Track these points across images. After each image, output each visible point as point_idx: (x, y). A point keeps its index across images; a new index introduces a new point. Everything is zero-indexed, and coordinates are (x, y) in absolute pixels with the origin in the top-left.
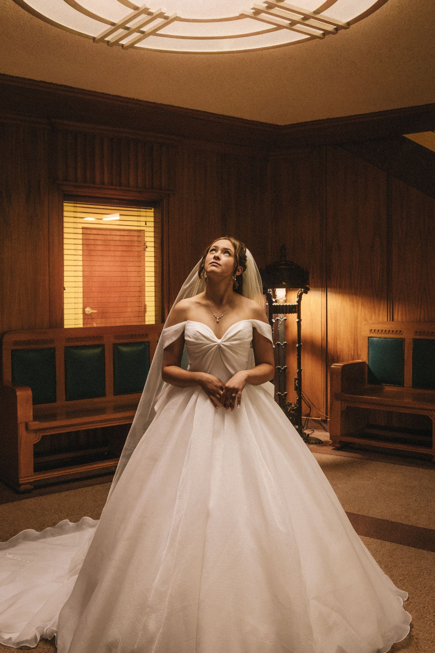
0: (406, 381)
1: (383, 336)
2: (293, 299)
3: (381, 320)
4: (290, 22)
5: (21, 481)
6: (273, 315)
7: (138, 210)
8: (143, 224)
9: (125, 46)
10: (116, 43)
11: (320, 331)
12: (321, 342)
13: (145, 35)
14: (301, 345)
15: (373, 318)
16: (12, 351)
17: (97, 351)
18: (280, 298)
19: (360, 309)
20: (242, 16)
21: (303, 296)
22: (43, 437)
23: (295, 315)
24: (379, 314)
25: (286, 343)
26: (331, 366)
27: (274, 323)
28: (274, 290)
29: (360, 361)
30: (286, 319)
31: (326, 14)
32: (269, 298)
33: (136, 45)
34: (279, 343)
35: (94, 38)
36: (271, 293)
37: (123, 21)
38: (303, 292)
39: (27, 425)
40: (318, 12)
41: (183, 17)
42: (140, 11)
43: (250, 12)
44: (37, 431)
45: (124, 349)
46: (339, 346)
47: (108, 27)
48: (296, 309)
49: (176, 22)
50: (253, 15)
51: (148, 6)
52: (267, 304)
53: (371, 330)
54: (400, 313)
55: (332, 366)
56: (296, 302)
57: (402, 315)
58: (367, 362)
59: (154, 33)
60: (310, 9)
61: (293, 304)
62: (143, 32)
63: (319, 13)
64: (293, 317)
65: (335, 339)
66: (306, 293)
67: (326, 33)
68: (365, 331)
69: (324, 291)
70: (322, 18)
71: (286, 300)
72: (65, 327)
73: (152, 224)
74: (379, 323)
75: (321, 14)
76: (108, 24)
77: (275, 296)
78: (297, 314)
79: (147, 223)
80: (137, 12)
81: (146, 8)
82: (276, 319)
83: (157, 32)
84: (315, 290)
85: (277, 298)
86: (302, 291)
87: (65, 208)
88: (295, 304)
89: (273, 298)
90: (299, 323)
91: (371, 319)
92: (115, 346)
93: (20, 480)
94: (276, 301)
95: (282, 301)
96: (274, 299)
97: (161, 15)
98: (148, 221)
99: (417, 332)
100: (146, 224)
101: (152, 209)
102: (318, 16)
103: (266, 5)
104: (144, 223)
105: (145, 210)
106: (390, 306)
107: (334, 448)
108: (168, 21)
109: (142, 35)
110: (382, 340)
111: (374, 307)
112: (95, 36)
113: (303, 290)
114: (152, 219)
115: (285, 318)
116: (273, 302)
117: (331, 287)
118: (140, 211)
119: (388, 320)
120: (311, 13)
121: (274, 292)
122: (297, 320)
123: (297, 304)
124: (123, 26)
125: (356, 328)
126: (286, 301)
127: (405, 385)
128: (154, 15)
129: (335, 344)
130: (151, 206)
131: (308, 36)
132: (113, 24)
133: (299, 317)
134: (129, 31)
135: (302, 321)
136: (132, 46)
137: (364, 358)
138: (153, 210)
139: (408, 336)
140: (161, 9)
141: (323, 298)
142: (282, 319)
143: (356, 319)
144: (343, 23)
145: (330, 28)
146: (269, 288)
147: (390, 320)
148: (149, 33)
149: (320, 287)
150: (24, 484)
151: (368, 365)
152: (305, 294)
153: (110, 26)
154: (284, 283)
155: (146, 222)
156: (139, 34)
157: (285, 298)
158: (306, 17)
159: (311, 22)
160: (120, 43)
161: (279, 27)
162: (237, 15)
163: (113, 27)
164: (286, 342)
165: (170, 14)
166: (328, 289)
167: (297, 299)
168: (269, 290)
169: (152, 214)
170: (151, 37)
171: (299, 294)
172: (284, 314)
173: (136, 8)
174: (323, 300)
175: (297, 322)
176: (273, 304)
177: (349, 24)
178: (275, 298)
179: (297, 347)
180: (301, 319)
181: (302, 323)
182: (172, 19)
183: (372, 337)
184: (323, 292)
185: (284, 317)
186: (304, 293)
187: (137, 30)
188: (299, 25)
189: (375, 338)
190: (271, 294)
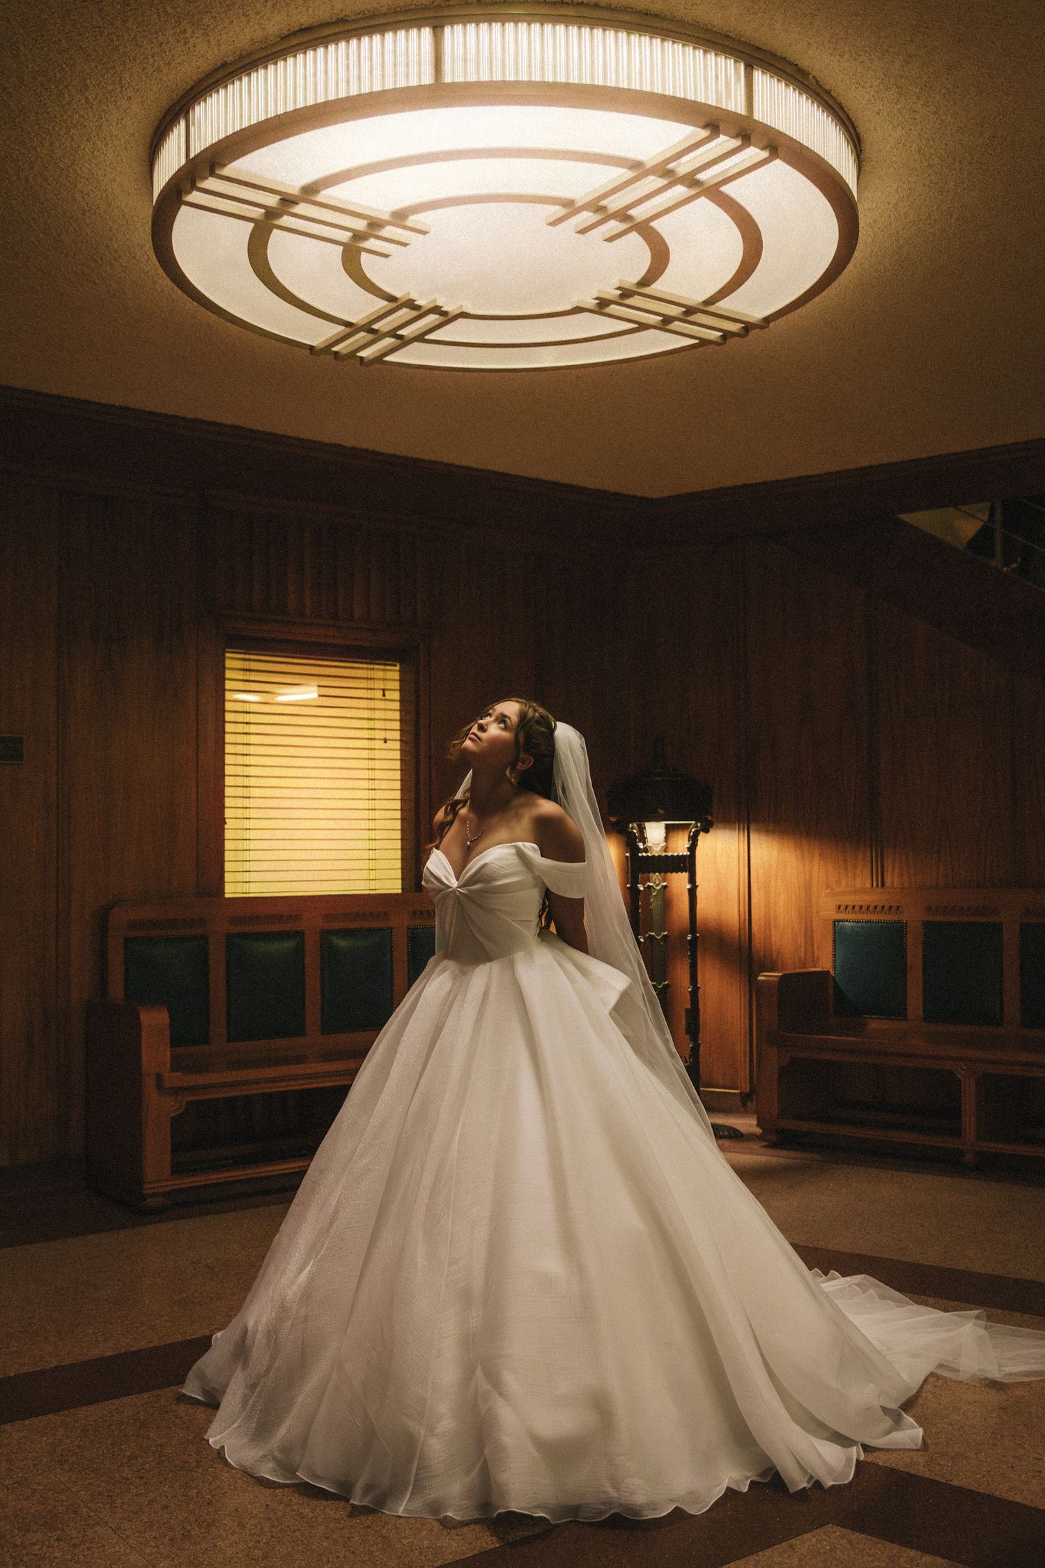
0: (910, 1008)
1: (865, 917)
2: (680, 846)
3: (858, 883)
4: (662, 318)
5: (148, 1188)
6: (640, 876)
7: (369, 666)
8: (379, 694)
9: (366, 360)
10: (352, 354)
11: (736, 912)
12: (737, 933)
13: (404, 342)
14: (698, 937)
15: (844, 883)
16: (126, 940)
17: (290, 944)
18: (653, 844)
19: (816, 867)
20: (578, 310)
21: (699, 838)
22: (190, 1103)
23: (684, 876)
24: (854, 874)
25: (667, 935)
26: (758, 976)
27: (641, 893)
28: (641, 825)
29: (819, 969)
30: (665, 887)
31: (724, 305)
32: (632, 843)
33: (387, 359)
34: (653, 934)
35: (311, 348)
36: (635, 831)
37: (367, 320)
38: (700, 830)
39: (159, 1077)
40: (710, 301)
41: (472, 312)
42: (399, 303)
43: (591, 303)
44: (177, 1091)
45: (342, 943)
46: (775, 938)
47: (338, 329)
48: (687, 864)
49: (460, 320)
50: (597, 309)
51: (412, 296)
52: (628, 854)
53: (839, 907)
54: (896, 871)
55: (759, 978)
56: (686, 850)
57: (901, 875)
58: (832, 972)
59: (420, 338)
60: (696, 296)
61: (681, 854)
62: (401, 337)
63: (713, 304)
64: (679, 881)
65: (768, 925)
66: (707, 831)
67: (726, 335)
68: (826, 909)
69: (744, 827)
70: (718, 312)
71: (667, 847)
72: (227, 896)
73: (397, 696)
74: (856, 892)
75: (716, 304)
76: (339, 324)
77: (644, 840)
78: (687, 873)
79: (387, 693)
80: (393, 305)
81: (410, 300)
82: (646, 886)
83: (426, 337)
84: (725, 828)
85: (649, 844)
86: (697, 827)
87: (229, 663)
88: (685, 854)
89: (640, 842)
90: (692, 893)
91: (839, 883)
92: (325, 935)
93: (146, 1186)
94: (646, 850)
95: (658, 850)
96: (641, 844)
97: (436, 310)
98: (389, 690)
99: (930, 908)
100: (384, 695)
101: (396, 666)
102: (712, 309)
103: (619, 292)
104: (381, 692)
105: (382, 667)
106: (877, 855)
107: (766, 1144)
108: (447, 318)
109: (399, 342)
110: (862, 928)
111: (845, 861)
112: (314, 344)
113: (699, 825)
114: (397, 685)
115: (665, 884)
116: (639, 850)
117: (757, 821)
118: (373, 669)
119: (872, 886)
120: (698, 304)
121: (642, 830)
122: (689, 886)
123: (688, 853)
124: (368, 328)
125: (808, 901)
126: (666, 849)
127: (909, 1017)
128: (423, 310)
129: (768, 937)
130: (395, 660)
131: (697, 341)
132: (348, 324)
133: (692, 880)
134: (377, 335)
135: (698, 889)
136: (379, 359)
137: (825, 961)
138: (398, 668)
139: (913, 916)
140: (434, 300)
141: (741, 843)
142: (658, 885)
143: (808, 886)
144: (756, 319)
145: (734, 327)
146: (632, 822)
147: (877, 886)
148: (411, 339)
149: (734, 822)
150: (153, 1195)
151: (834, 979)
152: (704, 833)
153: (343, 328)
154: (661, 811)
155: (384, 690)
156: (394, 340)
157: (665, 843)
158: (690, 311)
159: (699, 318)
160: (358, 354)
161: (643, 327)
162: (568, 307)
163: (348, 330)
164: (666, 933)
165: (450, 307)
166: (752, 827)
167: (687, 845)
168: (631, 825)
169: (397, 676)
170: (416, 344)
171: (692, 833)
172: (663, 874)
173: (391, 299)
174: (741, 846)
175: (689, 890)
176: (640, 855)
177: (767, 320)
178: (644, 843)
179: (689, 940)
180: (697, 884)
181: (699, 892)
182: (453, 317)
183: (842, 921)
184: (742, 831)
185: (662, 882)
186: (703, 831)
187: (393, 333)
188: (677, 323)
189: (847, 923)
190: (635, 833)
